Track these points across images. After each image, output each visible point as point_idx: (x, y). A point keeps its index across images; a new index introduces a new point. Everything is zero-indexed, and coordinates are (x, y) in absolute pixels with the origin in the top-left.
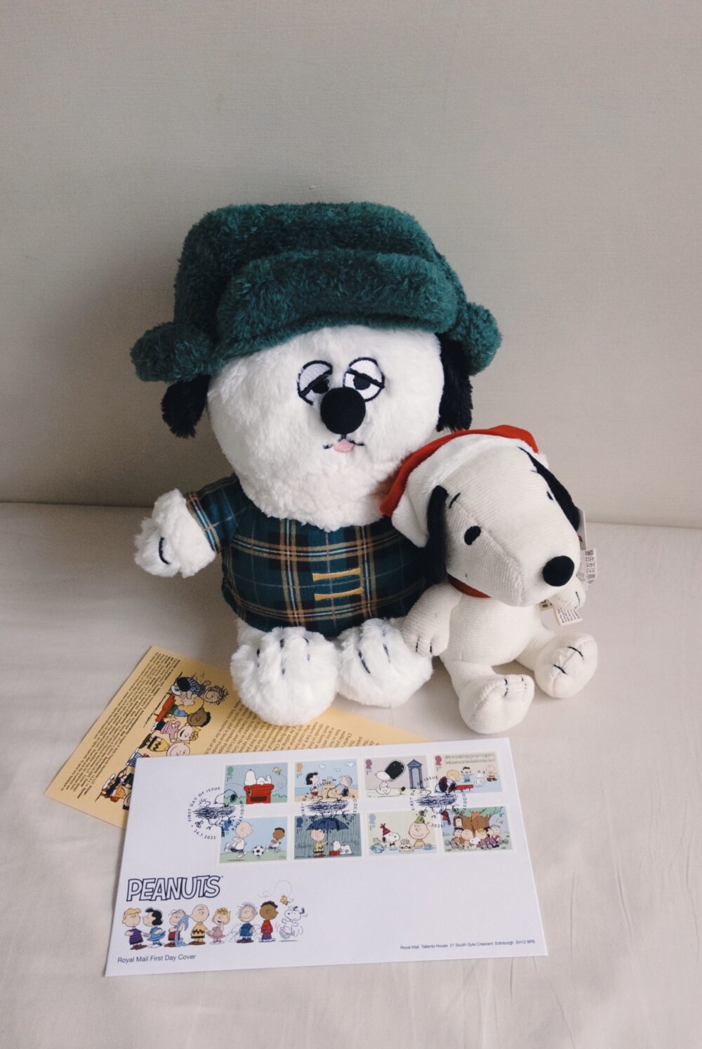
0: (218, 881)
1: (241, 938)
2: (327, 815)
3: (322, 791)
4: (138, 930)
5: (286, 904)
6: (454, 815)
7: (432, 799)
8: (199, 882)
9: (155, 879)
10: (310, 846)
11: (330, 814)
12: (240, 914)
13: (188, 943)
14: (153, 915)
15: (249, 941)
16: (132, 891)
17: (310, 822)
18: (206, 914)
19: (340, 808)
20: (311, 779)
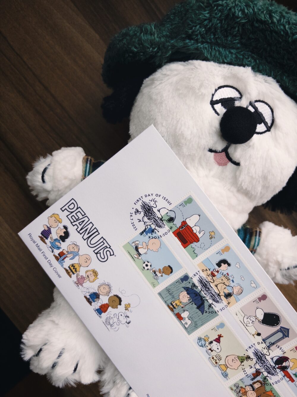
0: (111, 255)
1: (88, 297)
2: (203, 294)
3: (218, 278)
4: (50, 231)
5: (126, 310)
6: (261, 380)
7: (264, 359)
8: (102, 243)
9: (85, 214)
10: (173, 297)
11: (205, 295)
12: (101, 286)
13: (64, 267)
14: (64, 233)
15: (90, 303)
16: (68, 207)
17: (189, 286)
18: (87, 264)
19: (214, 300)
20: (222, 264)
